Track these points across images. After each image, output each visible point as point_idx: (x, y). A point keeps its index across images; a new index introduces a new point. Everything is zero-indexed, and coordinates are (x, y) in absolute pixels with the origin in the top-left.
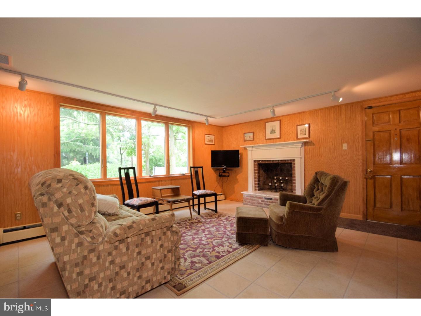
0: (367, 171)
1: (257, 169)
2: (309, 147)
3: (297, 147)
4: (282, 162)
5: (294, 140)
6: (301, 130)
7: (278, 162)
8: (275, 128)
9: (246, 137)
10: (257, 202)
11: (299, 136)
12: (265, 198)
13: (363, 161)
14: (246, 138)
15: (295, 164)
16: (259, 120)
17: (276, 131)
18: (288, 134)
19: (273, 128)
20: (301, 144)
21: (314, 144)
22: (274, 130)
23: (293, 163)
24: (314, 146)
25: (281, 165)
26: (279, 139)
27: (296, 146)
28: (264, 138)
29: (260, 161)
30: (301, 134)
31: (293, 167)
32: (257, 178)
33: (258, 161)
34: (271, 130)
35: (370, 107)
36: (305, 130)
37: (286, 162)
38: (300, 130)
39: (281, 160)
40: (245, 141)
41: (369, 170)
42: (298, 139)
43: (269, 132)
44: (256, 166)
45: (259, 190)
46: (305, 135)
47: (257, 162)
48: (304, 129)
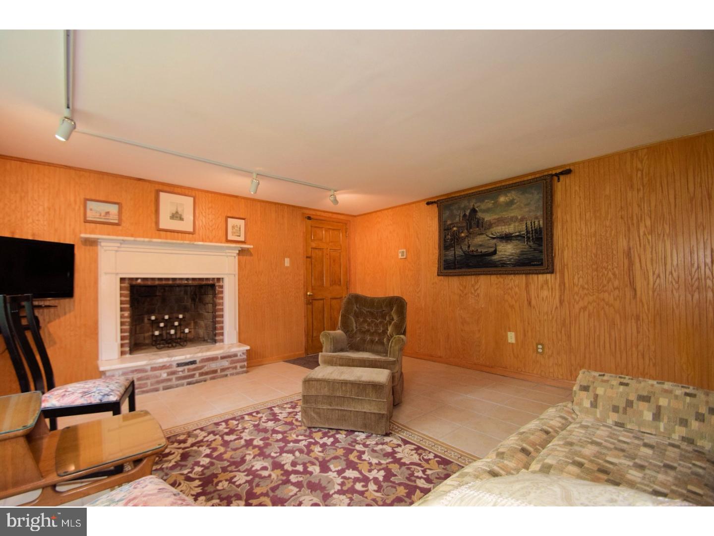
0: (307, 294)
1: (128, 299)
2: (245, 257)
3: (227, 256)
4: (196, 283)
5: (221, 243)
6: (233, 227)
7: (186, 282)
8: (183, 210)
9: (91, 210)
10: (154, 380)
11: (230, 237)
12: (179, 365)
13: (304, 282)
14: (90, 216)
15: (222, 287)
16: (140, 180)
17: (184, 217)
18: (209, 229)
19: (177, 209)
20: (238, 252)
21: (251, 255)
22: (180, 213)
23: (217, 284)
24: (252, 258)
25: (164, 289)
26: (191, 235)
27: (229, 254)
28: (153, 225)
29: (137, 279)
30: (233, 233)
31: (217, 292)
32: (127, 324)
33: (131, 279)
34: (174, 212)
35: (309, 218)
36: (240, 228)
37: (204, 282)
38: (231, 226)
39: (194, 279)
40: (86, 221)
41: (308, 293)
42: (228, 241)
43: (169, 215)
44: (127, 292)
45: (131, 352)
46: (240, 236)
47: (127, 281)
48: (239, 226)
